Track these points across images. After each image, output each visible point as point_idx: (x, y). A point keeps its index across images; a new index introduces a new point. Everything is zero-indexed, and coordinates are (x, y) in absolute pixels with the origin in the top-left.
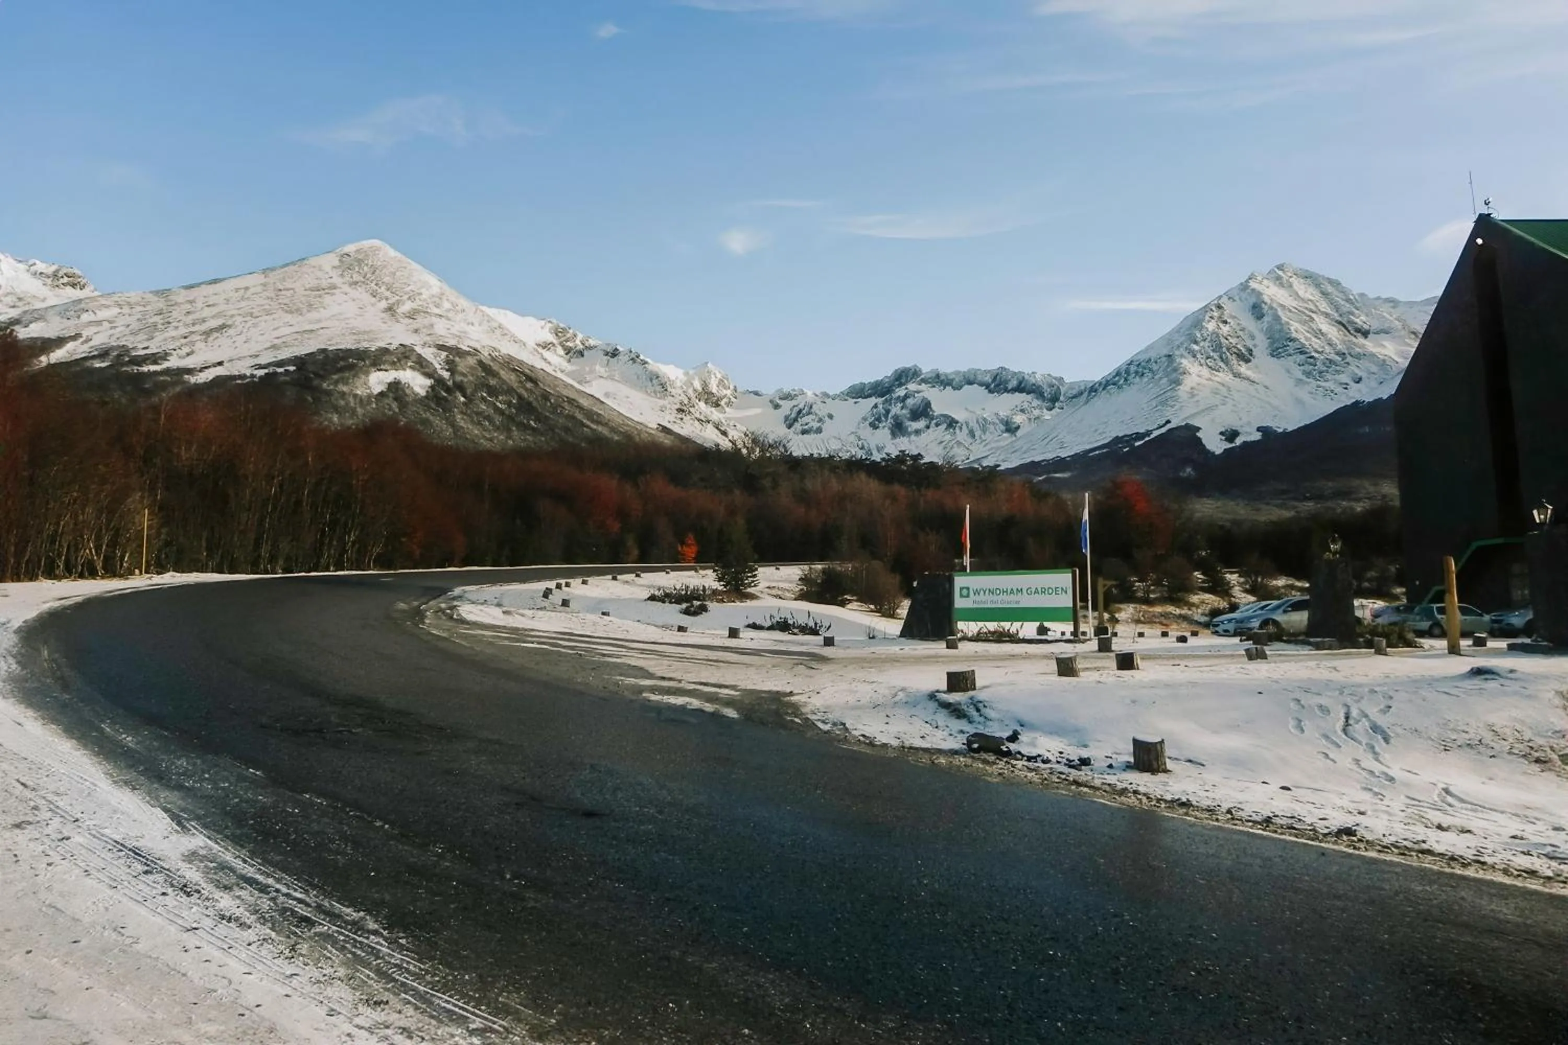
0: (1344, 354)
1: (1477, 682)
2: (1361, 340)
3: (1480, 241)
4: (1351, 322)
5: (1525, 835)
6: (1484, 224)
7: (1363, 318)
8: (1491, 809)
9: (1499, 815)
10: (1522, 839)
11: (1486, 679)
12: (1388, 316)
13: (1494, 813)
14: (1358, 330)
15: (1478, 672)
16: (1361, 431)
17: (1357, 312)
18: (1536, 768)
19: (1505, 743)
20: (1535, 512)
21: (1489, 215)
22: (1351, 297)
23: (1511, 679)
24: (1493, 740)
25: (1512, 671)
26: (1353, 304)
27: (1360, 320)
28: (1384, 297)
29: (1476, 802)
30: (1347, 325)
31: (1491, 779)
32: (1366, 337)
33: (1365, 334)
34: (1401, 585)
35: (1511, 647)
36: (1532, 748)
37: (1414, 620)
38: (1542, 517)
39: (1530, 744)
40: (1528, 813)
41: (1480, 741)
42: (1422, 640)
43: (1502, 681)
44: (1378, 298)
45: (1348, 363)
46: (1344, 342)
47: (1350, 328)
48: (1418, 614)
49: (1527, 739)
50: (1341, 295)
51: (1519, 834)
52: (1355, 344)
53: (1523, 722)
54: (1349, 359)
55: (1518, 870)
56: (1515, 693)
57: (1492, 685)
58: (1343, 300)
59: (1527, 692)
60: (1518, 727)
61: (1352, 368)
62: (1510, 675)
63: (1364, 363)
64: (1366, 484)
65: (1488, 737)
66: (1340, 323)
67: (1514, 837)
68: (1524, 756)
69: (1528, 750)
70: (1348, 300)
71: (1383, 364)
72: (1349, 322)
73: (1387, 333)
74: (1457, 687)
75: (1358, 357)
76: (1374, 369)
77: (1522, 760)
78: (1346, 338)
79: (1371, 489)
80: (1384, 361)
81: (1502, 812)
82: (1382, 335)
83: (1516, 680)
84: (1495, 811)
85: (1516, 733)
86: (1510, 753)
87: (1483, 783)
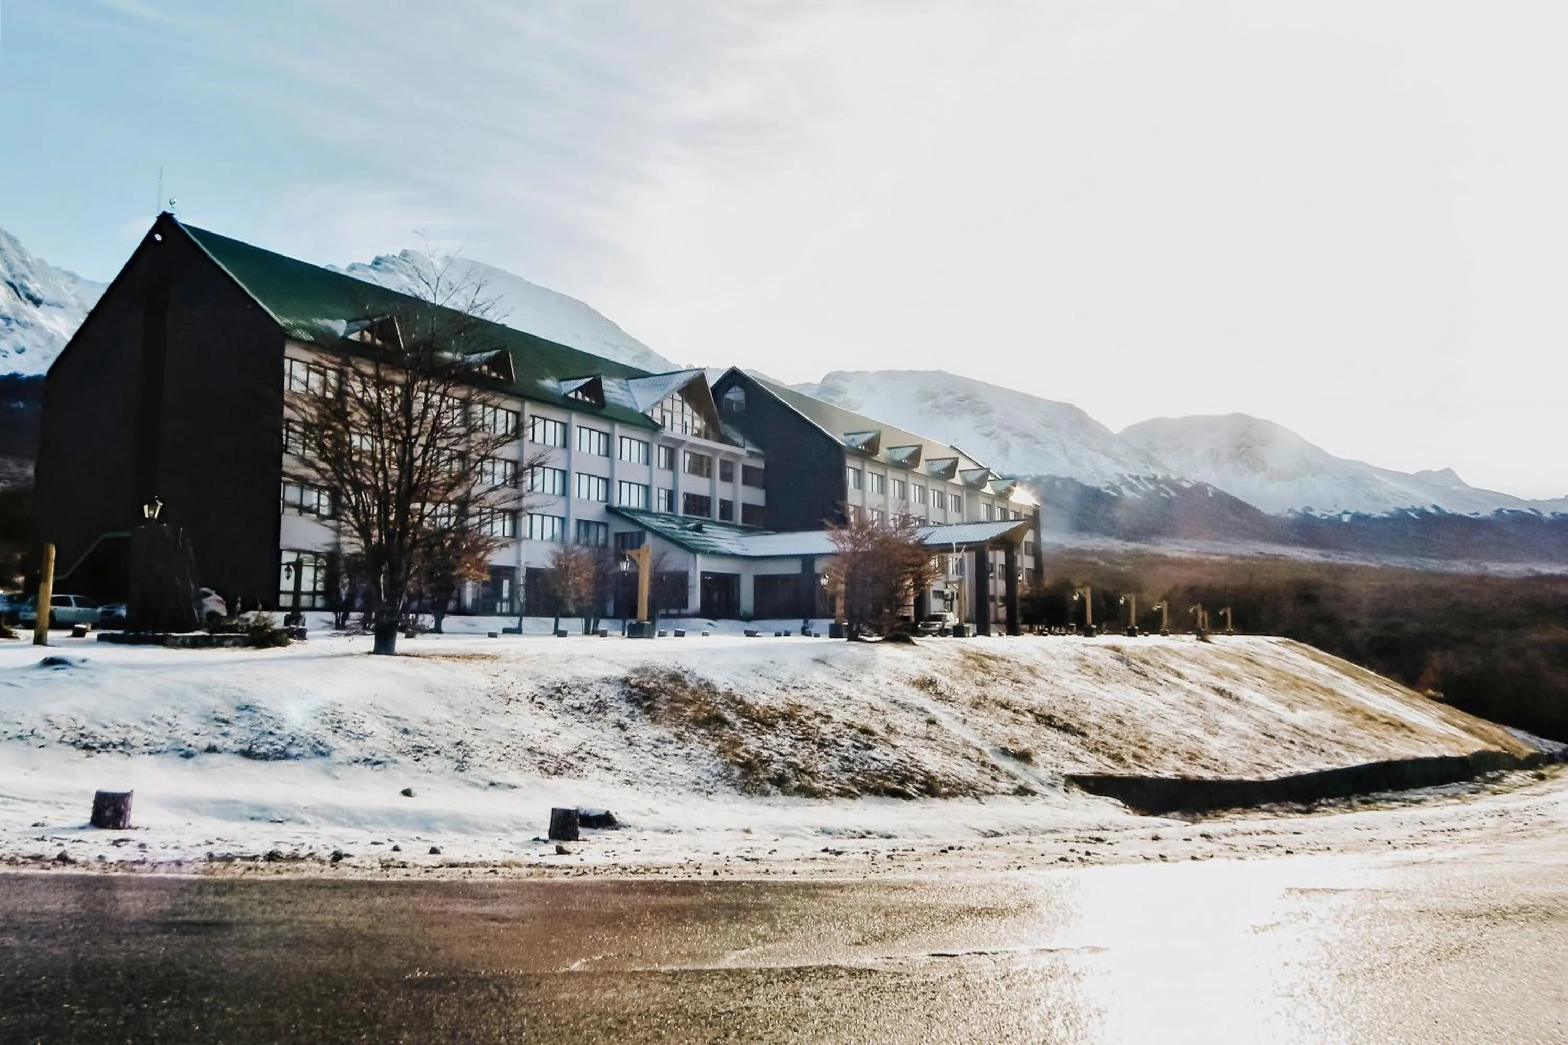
0: (10, 319)
1: (48, 672)
2: (30, 307)
3: (158, 237)
4: (24, 287)
5: (46, 821)
6: (165, 222)
7: (38, 285)
8: (23, 800)
9: (30, 804)
10: (43, 825)
11: (57, 669)
12: (65, 290)
13: (25, 803)
14: (30, 297)
15: (50, 662)
16: (14, 405)
17: (31, 277)
18: (83, 753)
19: (57, 731)
20: (146, 507)
21: (172, 215)
22: (28, 259)
23: (81, 668)
24: (45, 731)
25: (84, 661)
26: (28, 266)
27: (34, 287)
28: (65, 268)
29: (9, 794)
30: (19, 289)
31: (34, 769)
32: (38, 306)
33: (37, 303)
34: (22, 574)
35: (101, 638)
36: (82, 735)
37: (25, 611)
38: (152, 512)
39: (82, 732)
40: (62, 799)
41: (33, 732)
42: (18, 631)
43: (72, 670)
44: (58, 269)
45: (12, 330)
46: (12, 307)
47: (21, 293)
48: (30, 605)
49: (80, 726)
50: (16, 254)
51: (41, 821)
52: (24, 312)
53: (80, 711)
54: (14, 325)
55: (23, 858)
56: (81, 682)
57: (60, 674)
58: (19, 261)
59: (91, 681)
60: (74, 716)
61: (16, 336)
62: (82, 665)
63: (29, 333)
64: (11, 464)
65: (41, 727)
66: (11, 284)
67: (35, 825)
68: (74, 744)
69: (78, 737)
70: (24, 262)
71: (51, 339)
72: (21, 286)
73: (62, 307)
74: (24, 678)
75: (25, 325)
76: (41, 342)
77: (71, 748)
78: (15, 303)
79: (15, 470)
80: (53, 336)
81: (34, 802)
82: (55, 308)
83: (86, 669)
84: (28, 801)
85: (72, 722)
86: (60, 742)
87: (25, 774)
